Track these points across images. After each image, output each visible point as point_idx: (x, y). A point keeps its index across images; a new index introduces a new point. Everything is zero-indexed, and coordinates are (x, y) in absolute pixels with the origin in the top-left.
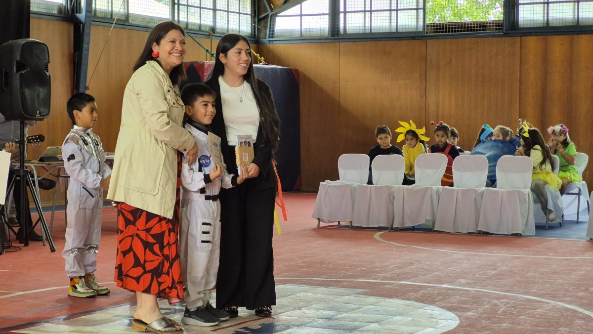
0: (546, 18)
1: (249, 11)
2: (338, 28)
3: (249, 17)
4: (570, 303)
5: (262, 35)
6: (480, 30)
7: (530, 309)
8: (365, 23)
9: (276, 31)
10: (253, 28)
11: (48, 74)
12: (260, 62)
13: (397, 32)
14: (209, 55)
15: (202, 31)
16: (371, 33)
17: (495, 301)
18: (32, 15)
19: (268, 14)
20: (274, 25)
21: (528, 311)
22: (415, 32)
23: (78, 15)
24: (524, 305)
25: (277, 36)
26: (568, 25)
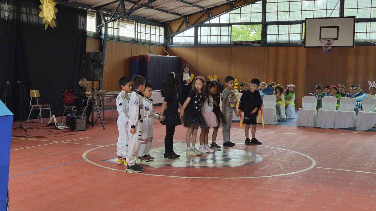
0: (277, 40)
4: (298, 152)
7: (285, 154)
11: (102, 64)
12: (168, 55)
14: (149, 52)
17: (272, 151)
19: (170, 36)
21: (285, 155)
22: (227, 44)
23: (101, 37)
24: (283, 152)
26: (286, 43)
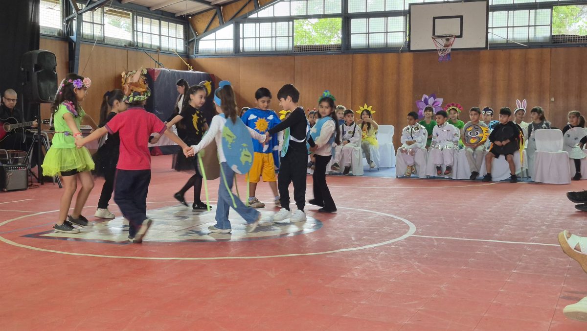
0: (367, 43)
1: (182, 36)
2: (239, 48)
3: (182, 41)
4: (389, 213)
5: (191, 52)
6: (327, 50)
7: (365, 217)
8: (256, 45)
9: (199, 50)
10: (185, 47)
11: (56, 73)
12: (190, 69)
13: (276, 51)
14: (157, 64)
15: (152, 49)
16: (260, 51)
17: (344, 213)
18: (40, 36)
19: (194, 40)
20: (198, 46)
22: (287, 51)
23: (71, 37)
24: (361, 215)
25: (200, 53)
26: (381, 47)
